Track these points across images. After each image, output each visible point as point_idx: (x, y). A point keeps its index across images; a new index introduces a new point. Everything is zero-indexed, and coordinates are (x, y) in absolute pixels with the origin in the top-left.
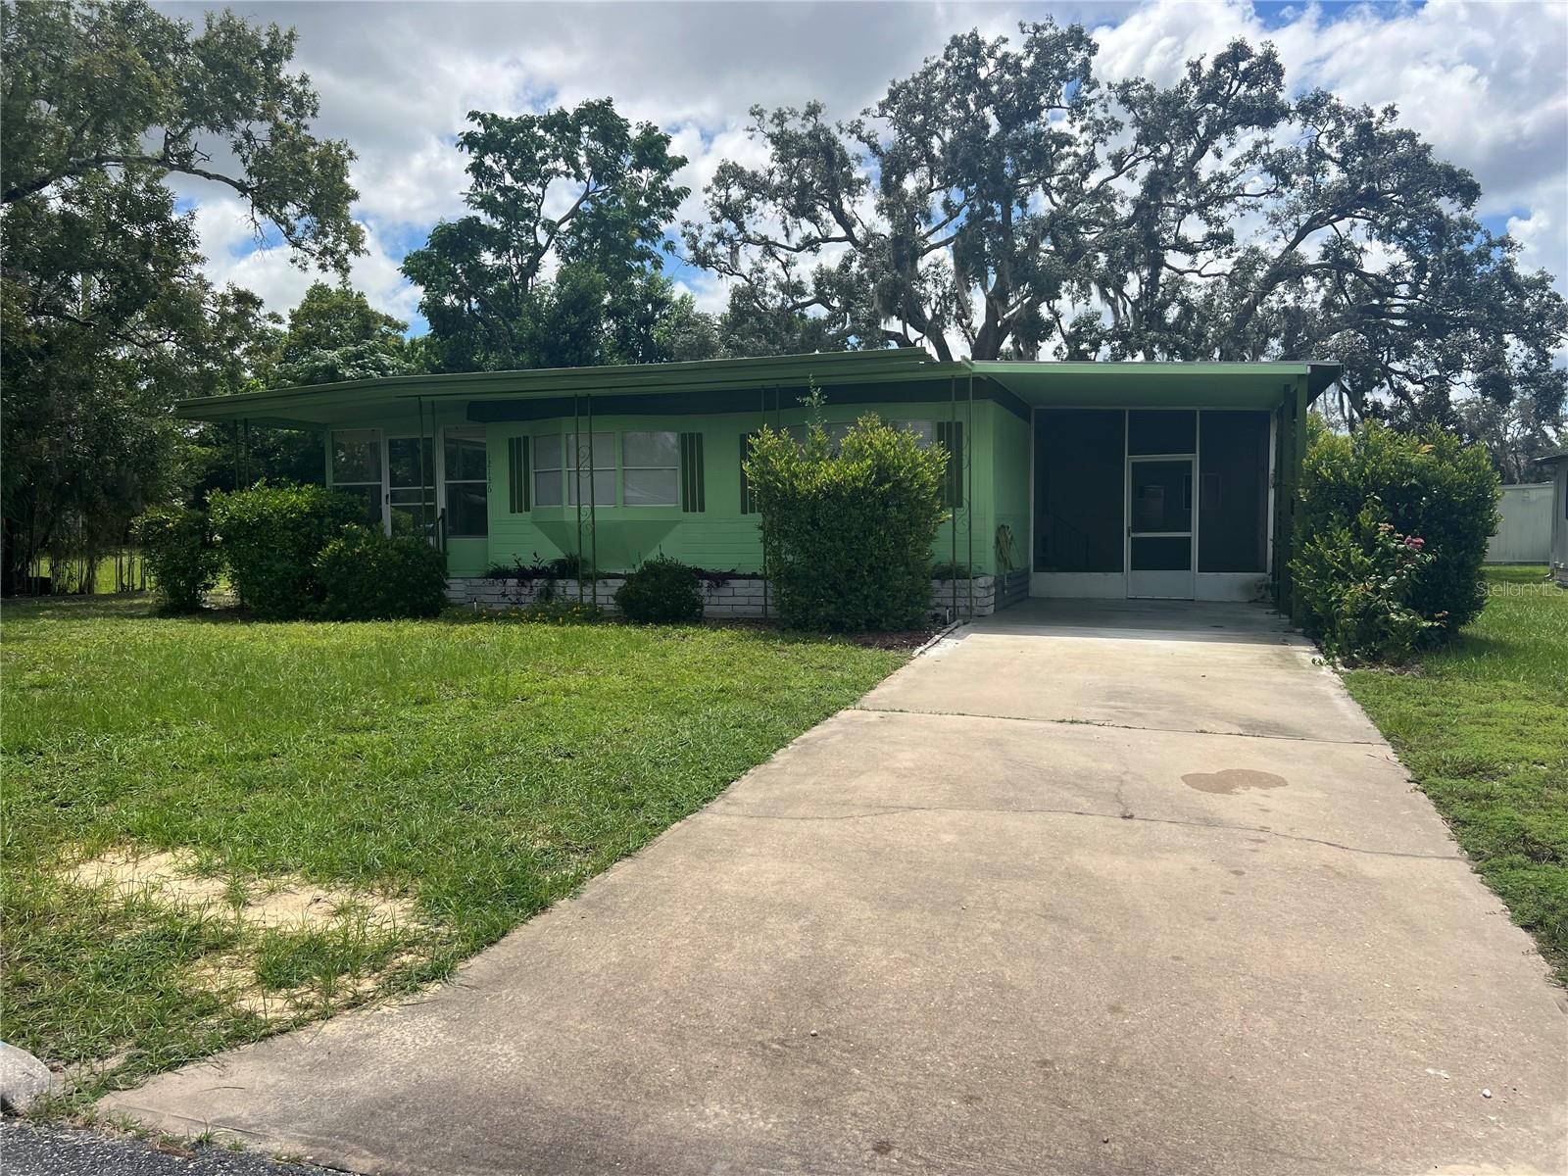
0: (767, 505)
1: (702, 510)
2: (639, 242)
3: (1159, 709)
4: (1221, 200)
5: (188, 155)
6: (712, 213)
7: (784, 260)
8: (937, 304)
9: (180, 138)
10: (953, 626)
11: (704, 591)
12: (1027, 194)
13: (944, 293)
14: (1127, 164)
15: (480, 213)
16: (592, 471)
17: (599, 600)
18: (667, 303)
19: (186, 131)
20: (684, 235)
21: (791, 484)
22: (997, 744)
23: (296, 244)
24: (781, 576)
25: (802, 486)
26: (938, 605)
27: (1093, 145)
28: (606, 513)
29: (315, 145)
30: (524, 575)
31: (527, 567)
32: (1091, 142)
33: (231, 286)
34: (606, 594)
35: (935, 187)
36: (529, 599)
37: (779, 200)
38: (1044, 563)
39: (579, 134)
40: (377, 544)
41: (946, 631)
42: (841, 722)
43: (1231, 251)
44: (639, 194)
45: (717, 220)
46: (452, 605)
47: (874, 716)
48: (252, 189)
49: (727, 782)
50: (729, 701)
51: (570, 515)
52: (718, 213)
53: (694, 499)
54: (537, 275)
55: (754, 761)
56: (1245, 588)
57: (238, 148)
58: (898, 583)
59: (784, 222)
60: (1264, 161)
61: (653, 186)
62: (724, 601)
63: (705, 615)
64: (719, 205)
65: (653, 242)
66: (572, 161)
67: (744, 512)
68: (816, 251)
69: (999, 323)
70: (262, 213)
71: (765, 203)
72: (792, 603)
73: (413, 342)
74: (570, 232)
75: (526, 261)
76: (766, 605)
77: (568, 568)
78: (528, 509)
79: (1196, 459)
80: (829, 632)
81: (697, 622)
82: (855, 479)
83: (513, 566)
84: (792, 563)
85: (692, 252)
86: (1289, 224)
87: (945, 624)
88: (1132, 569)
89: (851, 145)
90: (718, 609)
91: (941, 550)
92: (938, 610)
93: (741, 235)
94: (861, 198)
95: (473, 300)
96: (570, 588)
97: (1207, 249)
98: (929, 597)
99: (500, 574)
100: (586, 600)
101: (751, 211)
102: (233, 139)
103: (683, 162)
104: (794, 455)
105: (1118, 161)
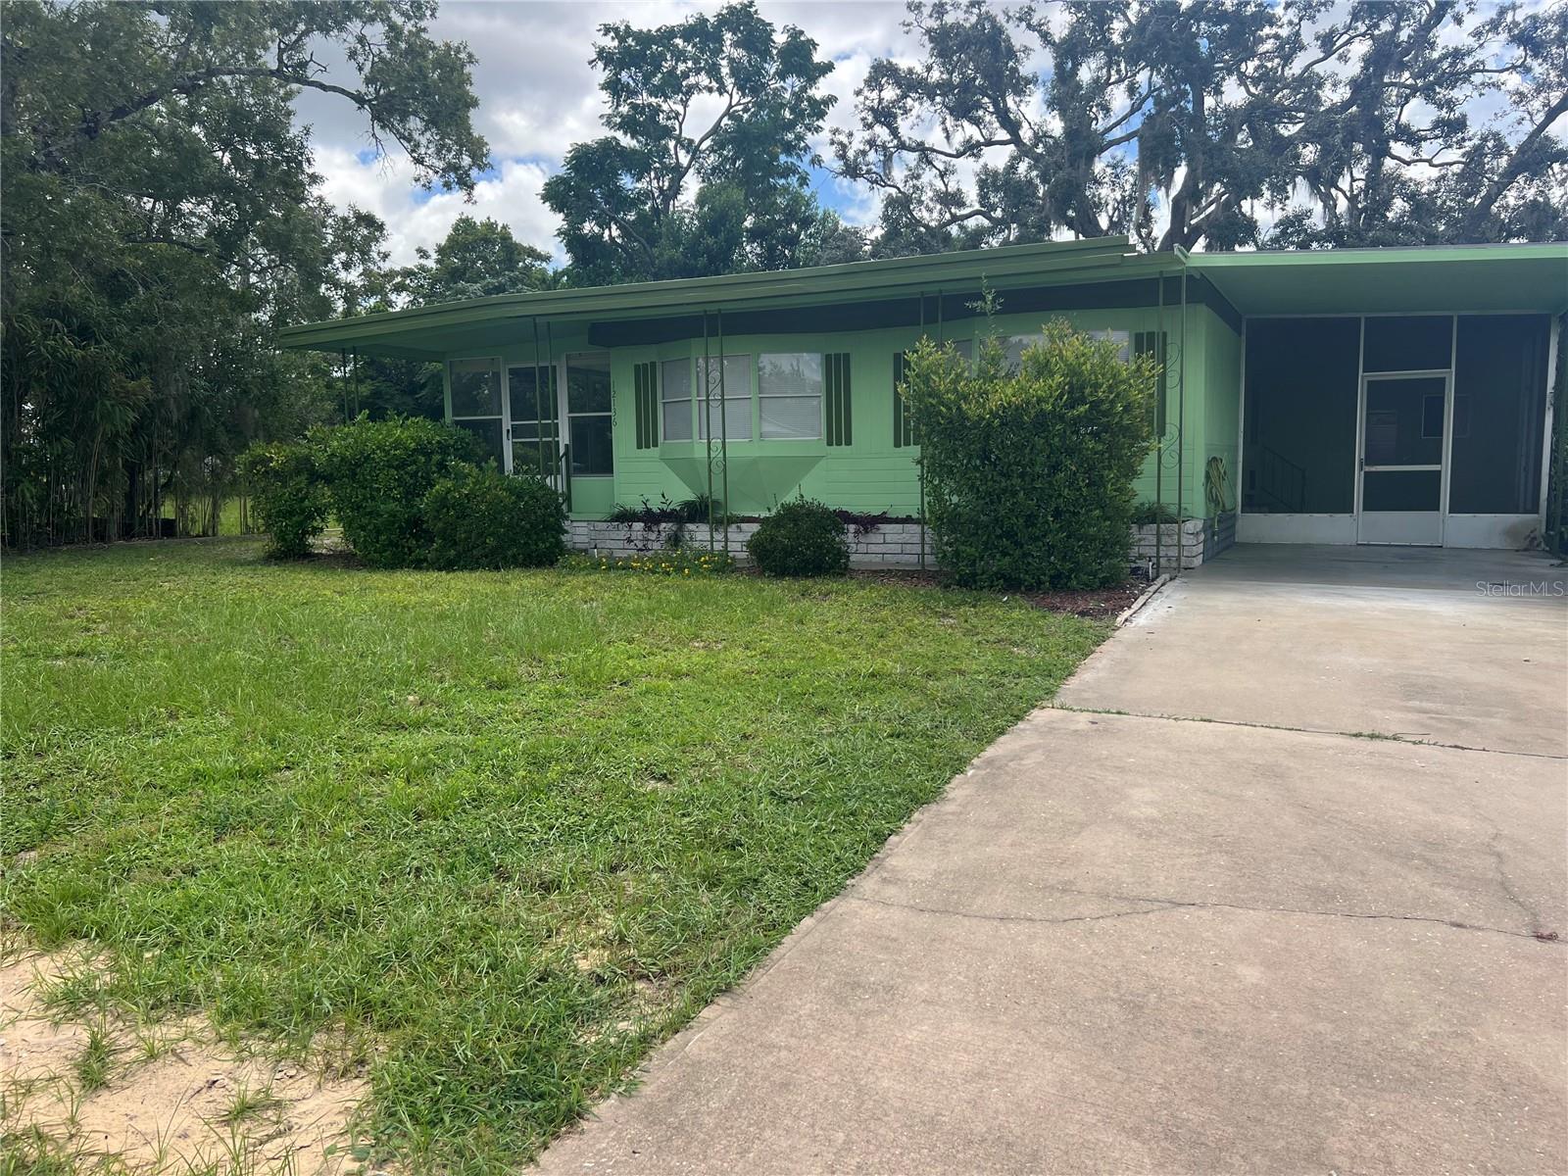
0: (928, 436)
1: (849, 442)
2: (783, 158)
3: (1490, 715)
4: (1454, 79)
5: (303, 65)
6: (863, 119)
7: (942, 168)
8: (1115, 209)
9: (296, 46)
10: (1159, 582)
11: (850, 538)
12: (1223, 79)
13: (1124, 197)
14: (1338, 44)
15: (619, 135)
16: (723, 400)
17: (732, 546)
18: (813, 221)
19: (299, 39)
20: (832, 143)
21: (959, 408)
22: (1272, 773)
23: (419, 161)
24: (941, 519)
25: (971, 410)
26: (1141, 557)
27: (1299, 23)
28: (739, 448)
29: (434, 48)
30: (651, 518)
31: (655, 510)
32: (1296, 21)
33: (351, 207)
34: (738, 541)
35: (1113, 80)
36: (656, 546)
37: (938, 99)
38: (1251, 504)
39: (720, 41)
40: (487, 484)
41: (1152, 589)
42: (1036, 729)
43: (1463, 139)
44: (783, 106)
45: (870, 127)
46: (570, 552)
47: (1082, 721)
48: (370, 101)
49: (881, 838)
50: (882, 692)
51: (700, 452)
52: (870, 119)
53: (839, 431)
54: (679, 197)
55: (921, 797)
56: (1511, 532)
57: (353, 55)
58: (1092, 530)
59: (943, 123)
60: (1510, 30)
61: (798, 96)
62: (873, 548)
63: (851, 565)
64: (872, 109)
65: (799, 156)
66: (713, 71)
67: (897, 444)
68: (977, 156)
69: (1186, 230)
70: (382, 127)
71: (921, 104)
72: (957, 554)
73: (555, 273)
74: (712, 150)
75: (666, 184)
76: (923, 554)
77: (697, 511)
78: (655, 445)
79: (1450, 376)
80: (1004, 591)
81: (843, 575)
82: (1040, 400)
83: (639, 508)
84: (957, 505)
85: (842, 163)
86: (1537, 104)
87: (1150, 581)
88: (1364, 510)
89: (1019, 36)
90: (867, 558)
91: (1143, 490)
92: (1140, 563)
93: (895, 142)
94: (1028, 99)
95: (614, 227)
96: (700, 534)
97: (1436, 137)
98: (1130, 546)
99: (625, 517)
100: (718, 547)
101: (906, 112)
102: (347, 45)
103: (829, 67)
104: (963, 372)
105: (1327, 43)
